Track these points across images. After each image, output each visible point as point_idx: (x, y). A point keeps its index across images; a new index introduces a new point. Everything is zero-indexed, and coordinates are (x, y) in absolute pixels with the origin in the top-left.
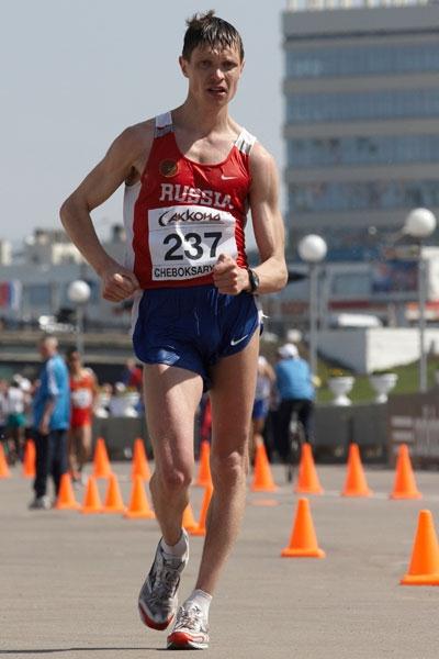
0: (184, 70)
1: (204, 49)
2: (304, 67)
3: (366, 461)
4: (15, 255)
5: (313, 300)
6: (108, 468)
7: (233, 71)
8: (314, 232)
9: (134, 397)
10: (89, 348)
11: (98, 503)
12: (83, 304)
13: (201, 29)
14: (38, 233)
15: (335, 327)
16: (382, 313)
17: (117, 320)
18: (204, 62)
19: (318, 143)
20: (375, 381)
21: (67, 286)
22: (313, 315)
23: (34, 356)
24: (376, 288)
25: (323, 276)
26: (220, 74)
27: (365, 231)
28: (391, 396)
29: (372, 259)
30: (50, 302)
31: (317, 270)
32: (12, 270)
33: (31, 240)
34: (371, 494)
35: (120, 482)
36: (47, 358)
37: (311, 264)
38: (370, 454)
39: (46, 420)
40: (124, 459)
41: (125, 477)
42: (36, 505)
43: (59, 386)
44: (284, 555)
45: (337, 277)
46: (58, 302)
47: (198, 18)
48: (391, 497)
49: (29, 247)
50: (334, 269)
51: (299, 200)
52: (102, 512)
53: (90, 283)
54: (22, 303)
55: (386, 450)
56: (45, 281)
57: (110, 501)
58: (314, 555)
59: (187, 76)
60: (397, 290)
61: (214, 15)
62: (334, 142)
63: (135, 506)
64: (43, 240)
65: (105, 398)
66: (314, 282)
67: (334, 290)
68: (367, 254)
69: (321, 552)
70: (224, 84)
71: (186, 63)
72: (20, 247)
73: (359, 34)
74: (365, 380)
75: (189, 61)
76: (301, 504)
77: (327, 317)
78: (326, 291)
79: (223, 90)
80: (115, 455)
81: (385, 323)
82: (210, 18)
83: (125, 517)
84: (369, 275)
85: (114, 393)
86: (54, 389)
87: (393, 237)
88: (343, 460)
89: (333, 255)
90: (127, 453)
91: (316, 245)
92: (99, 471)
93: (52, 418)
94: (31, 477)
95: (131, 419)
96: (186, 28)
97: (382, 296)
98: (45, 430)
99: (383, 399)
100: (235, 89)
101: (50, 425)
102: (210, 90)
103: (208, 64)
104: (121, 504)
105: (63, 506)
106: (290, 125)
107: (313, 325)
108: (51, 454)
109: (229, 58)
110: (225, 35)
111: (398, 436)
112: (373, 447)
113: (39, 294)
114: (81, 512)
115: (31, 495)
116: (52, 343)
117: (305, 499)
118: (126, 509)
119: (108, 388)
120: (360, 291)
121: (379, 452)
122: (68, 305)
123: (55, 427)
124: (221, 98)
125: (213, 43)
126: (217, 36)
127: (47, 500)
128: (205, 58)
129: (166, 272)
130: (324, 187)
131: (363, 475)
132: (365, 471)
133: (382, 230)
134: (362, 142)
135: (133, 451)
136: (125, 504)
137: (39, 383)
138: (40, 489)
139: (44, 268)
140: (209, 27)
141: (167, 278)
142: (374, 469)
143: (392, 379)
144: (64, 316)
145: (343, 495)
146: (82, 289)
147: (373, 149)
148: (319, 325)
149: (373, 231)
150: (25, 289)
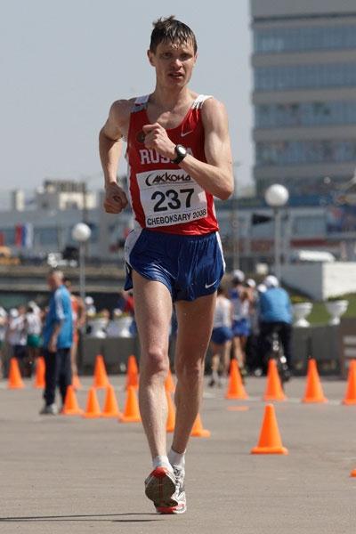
0: (151, 61)
1: (167, 44)
2: (269, 44)
3: (322, 373)
4: (28, 202)
5: (278, 239)
6: (106, 380)
7: (189, 61)
8: (278, 182)
9: (128, 321)
10: (90, 280)
11: (98, 410)
12: (84, 243)
13: (164, 29)
14: (47, 184)
15: (296, 261)
16: (335, 250)
17: (114, 256)
18: (167, 54)
19: (281, 107)
20: (330, 307)
21: (72, 227)
22: (278, 251)
23: (44, 287)
24: (330, 228)
25: (285, 218)
26: (179, 63)
27: (321, 181)
28: (342, 319)
29: (327, 204)
30: (57, 241)
31: (281, 213)
32: (26, 214)
33: (41, 190)
34: (326, 401)
35: (116, 392)
36: (54, 288)
37: (276, 208)
38: (326, 367)
39: (55, 340)
40: (119, 373)
41: (120, 388)
42: (46, 411)
43: (65, 312)
44: (253, 453)
45: (298, 219)
46: (64, 242)
47: (162, 20)
48: (344, 403)
49: (39, 196)
50: (294, 213)
51: (266, 155)
52: (101, 417)
53: (91, 226)
54: (33, 242)
55: (339, 364)
56: (53, 223)
57: (108, 408)
58: (279, 452)
59: (153, 65)
60: (348, 230)
61: (175, 19)
62: (295, 107)
63: (128, 412)
64: (51, 189)
65: (103, 322)
66: (278, 223)
67: (295, 230)
68: (322, 201)
69: (284, 450)
70: (182, 71)
71: (153, 55)
72: (32, 196)
73: (315, 16)
74: (322, 305)
75: (155, 54)
76: (268, 410)
77: (289, 253)
78: (289, 231)
79: (181, 75)
80: (112, 370)
81: (338, 258)
82: (171, 21)
83: (120, 421)
84: (325, 217)
85: (111, 317)
86: (61, 314)
87: (345, 186)
88: (303, 373)
89: (294, 201)
90: (123, 367)
91: (279, 193)
92: (98, 383)
93: (59, 338)
94: (41, 388)
95: (126, 339)
96: (153, 28)
97: (335, 235)
98: (54, 349)
99: (336, 321)
100: (190, 74)
101: (58, 345)
102: (171, 75)
103: (169, 55)
104: (117, 410)
105: (68, 412)
106: (257, 92)
107: (277, 260)
108: (58, 369)
109: (185, 50)
110: (182, 33)
111: (349, 352)
112: (329, 361)
113: (48, 235)
114: (83, 417)
115: (42, 403)
116: (59, 275)
117: (271, 405)
118: (121, 415)
119: (105, 313)
120: (316, 231)
121: (333, 366)
122: (72, 244)
123: (62, 346)
124: (179, 81)
125: (173, 40)
126: (177, 33)
127: (55, 407)
128: (167, 50)
129: (156, 221)
130: (286, 144)
131: (320, 386)
132: (321, 381)
133: (335, 180)
134: (318, 106)
135: (127, 366)
136: (120, 411)
137: (47, 310)
138: (49, 398)
139: (52, 213)
140: (170, 27)
141: (157, 225)
142: (329, 380)
143: (343, 305)
144: (69, 253)
145: (303, 402)
146: (84, 230)
147: (327, 112)
148: (282, 260)
149: (328, 180)
150: (36, 230)
